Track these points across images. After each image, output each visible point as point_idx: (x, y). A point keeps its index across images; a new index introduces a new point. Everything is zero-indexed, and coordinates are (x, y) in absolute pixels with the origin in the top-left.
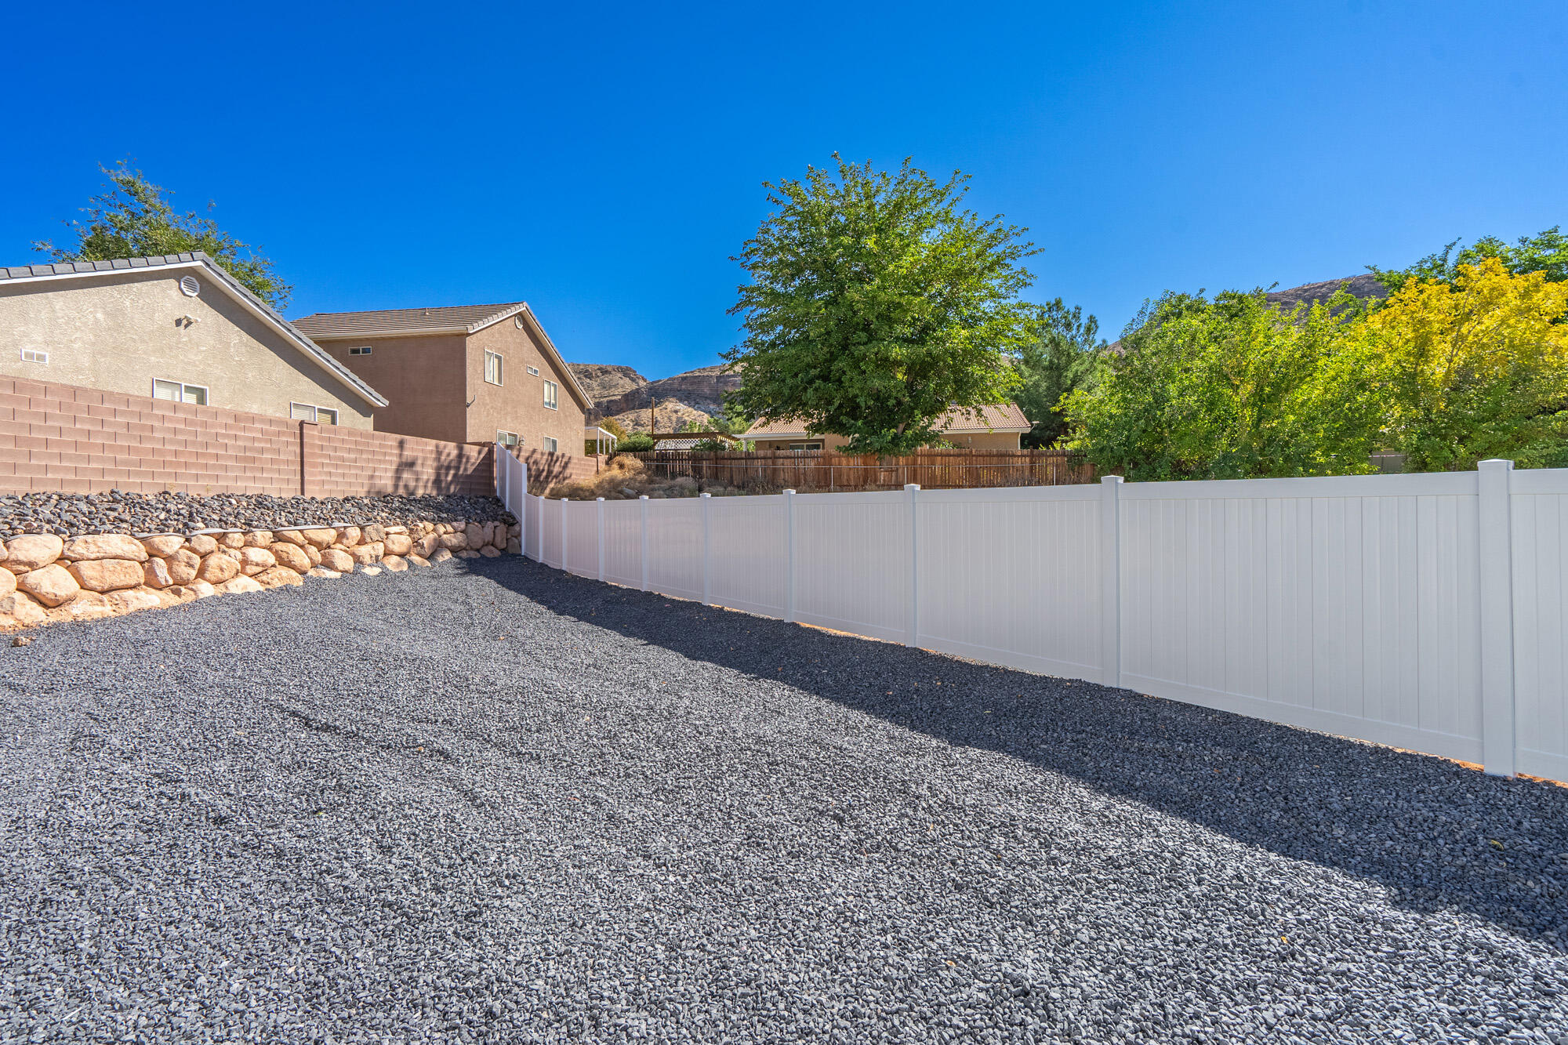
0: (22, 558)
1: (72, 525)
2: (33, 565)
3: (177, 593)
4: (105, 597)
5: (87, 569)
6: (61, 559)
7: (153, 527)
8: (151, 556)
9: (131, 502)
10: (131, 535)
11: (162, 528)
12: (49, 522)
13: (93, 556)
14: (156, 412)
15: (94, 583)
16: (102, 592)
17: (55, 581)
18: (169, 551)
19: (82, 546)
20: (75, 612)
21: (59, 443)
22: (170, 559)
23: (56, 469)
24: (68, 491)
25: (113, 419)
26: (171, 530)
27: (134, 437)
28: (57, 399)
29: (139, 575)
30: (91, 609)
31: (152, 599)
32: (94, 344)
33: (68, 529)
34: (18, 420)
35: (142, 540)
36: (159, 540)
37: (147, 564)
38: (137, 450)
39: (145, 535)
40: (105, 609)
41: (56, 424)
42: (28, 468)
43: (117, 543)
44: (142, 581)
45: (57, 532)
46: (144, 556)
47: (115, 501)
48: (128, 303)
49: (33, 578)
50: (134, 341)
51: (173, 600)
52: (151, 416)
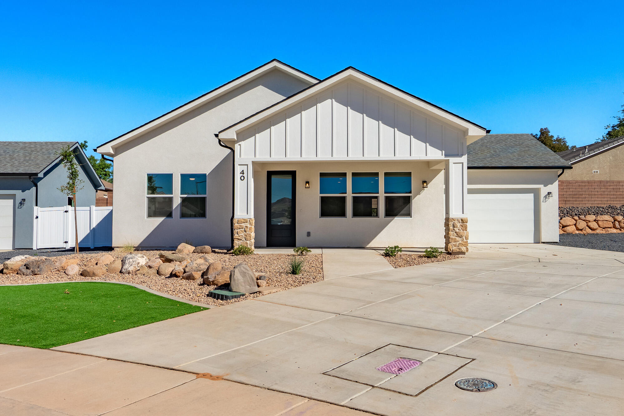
0: (587, 220)
1: (598, 213)
2: (589, 221)
3: (621, 230)
4: (603, 229)
5: (600, 223)
6: (595, 220)
7: (616, 214)
8: (615, 221)
9: (612, 208)
10: (610, 216)
11: (618, 214)
12: (593, 212)
13: (601, 220)
14: (621, 184)
15: (601, 226)
16: (603, 228)
17: (594, 225)
18: (619, 220)
19: (599, 218)
20: (597, 232)
21: (597, 195)
22: (619, 222)
23: (597, 201)
24: (599, 206)
25: (609, 187)
26: (620, 215)
27: (615, 191)
28: (597, 184)
29: (612, 225)
30: (600, 231)
31: (614, 231)
32: (609, 166)
33: (596, 214)
34: (589, 190)
35: (612, 217)
36: (616, 217)
37: (614, 223)
38: (616, 195)
39: (614, 216)
40: (604, 232)
41: (597, 190)
42: (592, 201)
43: (607, 217)
44: (612, 227)
45: (594, 215)
46: (613, 221)
47: (609, 208)
48: (618, 152)
49: (589, 224)
50: (620, 162)
51: (619, 231)
52: (619, 185)
